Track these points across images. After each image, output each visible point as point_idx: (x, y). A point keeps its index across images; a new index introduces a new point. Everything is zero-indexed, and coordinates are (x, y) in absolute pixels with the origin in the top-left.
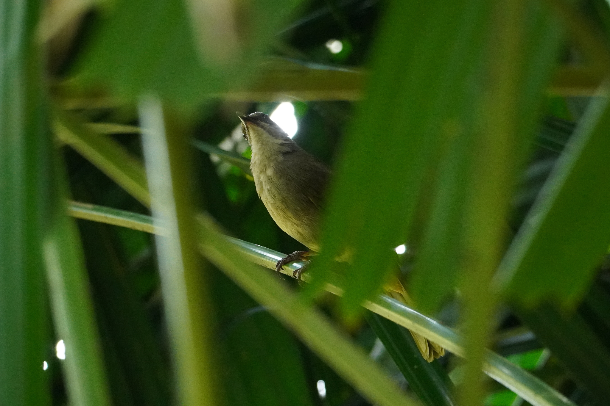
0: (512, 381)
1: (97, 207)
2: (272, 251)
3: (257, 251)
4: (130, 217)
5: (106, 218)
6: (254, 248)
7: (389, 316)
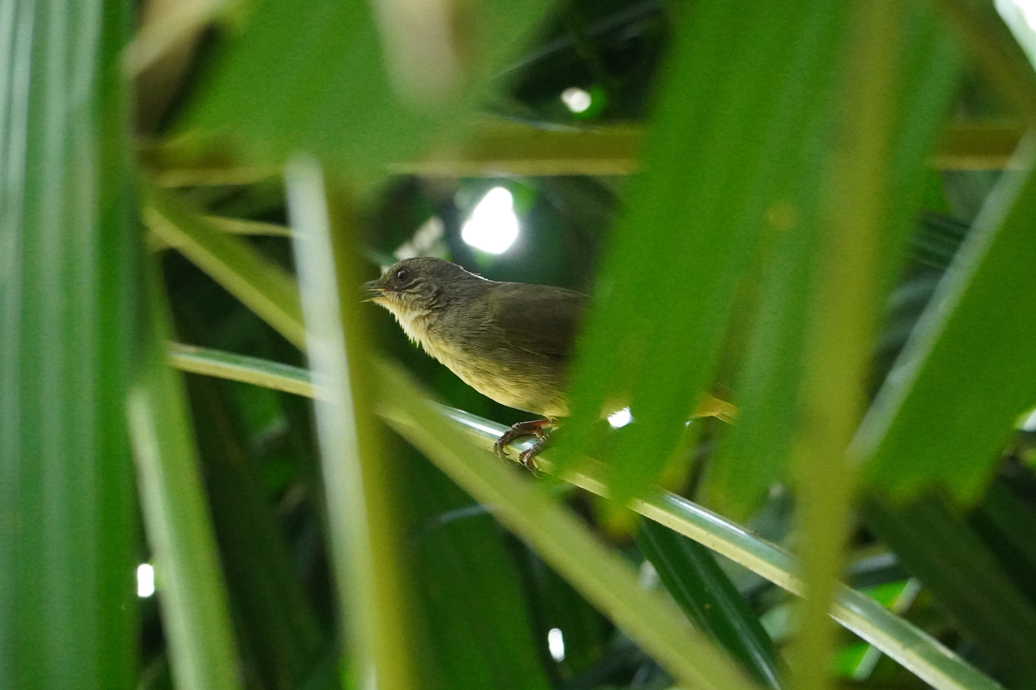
0: (867, 625)
1: (202, 350)
2: (484, 421)
3: (459, 421)
4: (258, 366)
5: (218, 368)
6: (454, 415)
7: (669, 523)
